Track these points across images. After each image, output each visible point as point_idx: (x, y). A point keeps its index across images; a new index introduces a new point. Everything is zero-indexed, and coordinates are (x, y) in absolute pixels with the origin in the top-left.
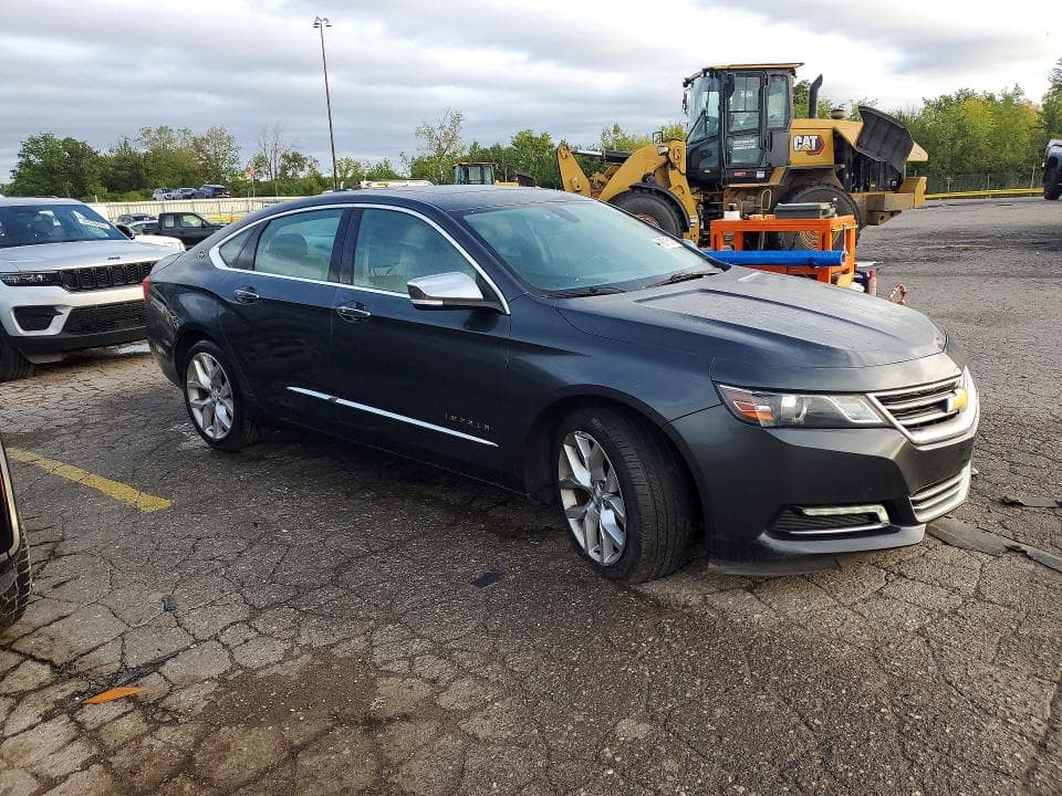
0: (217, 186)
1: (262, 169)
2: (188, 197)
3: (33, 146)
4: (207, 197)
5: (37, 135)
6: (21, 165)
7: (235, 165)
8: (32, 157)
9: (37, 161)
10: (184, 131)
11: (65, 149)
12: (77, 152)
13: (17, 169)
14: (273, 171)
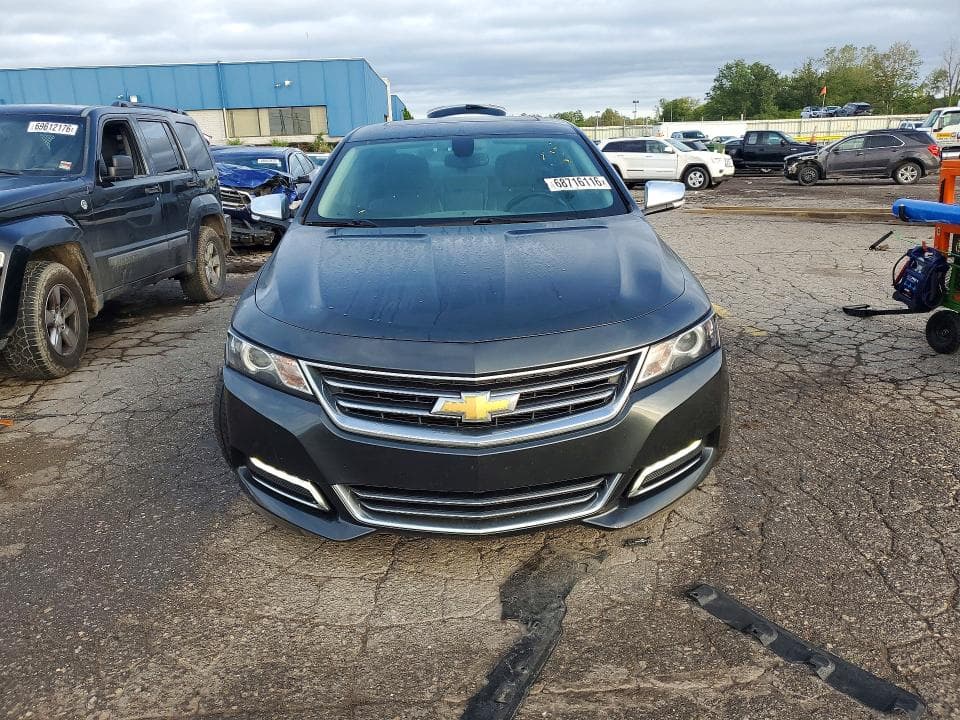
0: (863, 104)
1: (939, 84)
2: (831, 115)
3: (727, 72)
4: (848, 115)
5: (731, 62)
6: (715, 89)
7: (910, 82)
8: (724, 81)
9: (727, 84)
10: (868, 49)
11: (752, 73)
12: (761, 74)
13: (712, 93)
14: (953, 86)
